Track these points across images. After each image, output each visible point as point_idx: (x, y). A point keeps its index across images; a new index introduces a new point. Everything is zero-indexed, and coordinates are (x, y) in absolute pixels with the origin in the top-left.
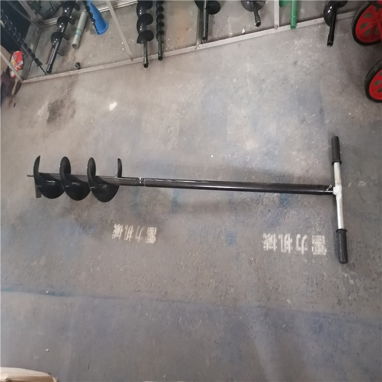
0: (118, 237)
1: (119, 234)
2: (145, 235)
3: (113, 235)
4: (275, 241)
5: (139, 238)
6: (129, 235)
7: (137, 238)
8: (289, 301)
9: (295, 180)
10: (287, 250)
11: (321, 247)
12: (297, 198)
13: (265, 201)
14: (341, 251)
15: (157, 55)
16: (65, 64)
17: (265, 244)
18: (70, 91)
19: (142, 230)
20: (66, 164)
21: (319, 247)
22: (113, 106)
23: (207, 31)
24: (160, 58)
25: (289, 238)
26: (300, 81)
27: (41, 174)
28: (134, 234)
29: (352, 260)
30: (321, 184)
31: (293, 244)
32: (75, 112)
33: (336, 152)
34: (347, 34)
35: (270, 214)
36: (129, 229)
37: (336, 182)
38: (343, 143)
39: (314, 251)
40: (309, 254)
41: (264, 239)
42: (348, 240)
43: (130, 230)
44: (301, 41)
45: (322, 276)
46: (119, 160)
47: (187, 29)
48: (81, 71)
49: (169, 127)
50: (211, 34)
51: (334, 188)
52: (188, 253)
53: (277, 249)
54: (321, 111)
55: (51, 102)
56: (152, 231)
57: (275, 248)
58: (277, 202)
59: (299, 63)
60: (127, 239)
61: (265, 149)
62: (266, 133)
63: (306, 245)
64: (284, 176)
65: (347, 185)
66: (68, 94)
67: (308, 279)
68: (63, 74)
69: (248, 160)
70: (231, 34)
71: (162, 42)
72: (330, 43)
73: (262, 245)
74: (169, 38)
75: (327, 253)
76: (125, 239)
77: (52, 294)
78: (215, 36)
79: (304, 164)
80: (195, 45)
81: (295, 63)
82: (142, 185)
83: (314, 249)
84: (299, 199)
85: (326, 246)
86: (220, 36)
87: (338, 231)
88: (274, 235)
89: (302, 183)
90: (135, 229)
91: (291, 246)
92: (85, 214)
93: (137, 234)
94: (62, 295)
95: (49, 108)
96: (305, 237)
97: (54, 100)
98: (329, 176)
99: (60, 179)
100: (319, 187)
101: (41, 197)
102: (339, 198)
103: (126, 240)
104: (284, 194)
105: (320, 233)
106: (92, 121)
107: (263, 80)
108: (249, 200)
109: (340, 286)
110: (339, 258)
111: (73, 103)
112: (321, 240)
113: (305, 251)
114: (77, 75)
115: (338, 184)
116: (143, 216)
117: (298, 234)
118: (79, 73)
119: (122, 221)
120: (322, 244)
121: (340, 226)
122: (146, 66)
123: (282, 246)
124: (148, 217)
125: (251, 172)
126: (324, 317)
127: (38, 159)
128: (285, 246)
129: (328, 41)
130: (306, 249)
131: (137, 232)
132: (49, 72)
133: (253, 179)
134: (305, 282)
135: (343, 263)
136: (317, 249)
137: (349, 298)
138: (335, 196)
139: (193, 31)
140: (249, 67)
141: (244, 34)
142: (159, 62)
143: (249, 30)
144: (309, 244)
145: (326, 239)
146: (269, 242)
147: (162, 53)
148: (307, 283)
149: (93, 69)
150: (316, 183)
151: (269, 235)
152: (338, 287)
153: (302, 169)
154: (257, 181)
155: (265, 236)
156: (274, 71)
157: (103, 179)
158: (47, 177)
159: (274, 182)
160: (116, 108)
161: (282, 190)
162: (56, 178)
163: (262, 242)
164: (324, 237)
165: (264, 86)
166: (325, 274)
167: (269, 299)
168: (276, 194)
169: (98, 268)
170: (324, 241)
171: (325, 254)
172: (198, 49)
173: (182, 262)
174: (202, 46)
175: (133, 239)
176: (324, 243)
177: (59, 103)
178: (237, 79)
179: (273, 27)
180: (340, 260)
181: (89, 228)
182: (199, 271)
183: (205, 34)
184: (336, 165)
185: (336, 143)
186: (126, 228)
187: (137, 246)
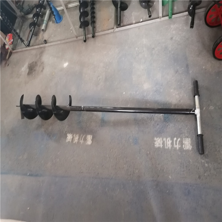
0: (70, 141)
1: (70, 139)
2: (85, 139)
3: (67, 140)
4: (162, 142)
6: (76, 140)
7: (80, 141)
8: (170, 177)
9: (172, 106)
10: (169, 147)
11: (188, 145)
12: (174, 117)
13: (156, 119)
14: (200, 147)
15: (91, 35)
16: (37, 41)
17: (155, 143)
18: (41, 56)
19: (83, 137)
20: (39, 99)
21: (187, 145)
22: (66, 65)
23: (120, 21)
24: (93, 37)
25: (170, 140)
26: (175, 49)
27: (24, 105)
28: (79, 139)
29: (206, 152)
30: (188, 108)
31: (172, 144)
32: (43, 68)
33: (196, 89)
34: (201, 21)
35: (158, 126)
36: (76, 136)
37: (196, 107)
38: (200, 84)
39: (184, 147)
40: (181, 149)
41: (155, 141)
42: (204, 141)
43: (77, 137)
44: (175, 26)
45: (189, 162)
46: (70, 96)
47: (109, 20)
48: (47, 45)
49: (99, 76)
50: (122, 22)
51: (195, 111)
52: (111, 150)
53: (162, 147)
54: (187, 66)
55: (30, 63)
56: (89, 137)
57: (161, 146)
58: (162, 119)
59: (174, 38)
60: (75, 142)
61: (155, 89)
62: (155, 79)
63: (180, 144)
64: (166, 104)
65: (203, 108)
66: (39, 58)
67: (181, 164)
68: (36, 47)
69: (145, 95)
70: (134, 22)
71: (94, 28)
72: (192, 27)
73: (154, 144)
74: (98, 25)
75: (192, 148)
76: (74, 142)
77: (31, 175)
78: (125, 23)
79: (177, 96)
80: (113, 29)
81: (172, 38)
82: (83, 110)
83: (184, 146)
84: (175, 117)
85: (191, 144)
86: (128, 23)
87: (198, 135)
88: (161, 139)
89: (176, 108)
90: (79, 136)
91: (171, 145)
92: (50, 128)
93: (80, 139)
94: (37, 176)
95: (28, 66)
96: (179, 139)
97: (31, 62)
98: (192, 103)
99: (35, 108)
100: (187, 110)
101: (24, 118)
102: (198, 116)
104: (166, 115)
105: (187, 137)
106: (54, 74)
107: (153, 48)
108: (146, 118)
109: (199, 168)
110: (199, 151)
111: (43, 63)
112: (188, 141)
113: (179, 148)
114: (44, 47)
115: (198, 108)
116: (84, 129)
117: (175, 137)
118: (46, 46)
119: (72, 132)
120: (189, 143)
121: (199, 133)
122: (85, 41)
123: (165, 145)
124: (87, 129)
125: (147, 102)
126: (191, 186)
127: (23, 96)
128: (168, 145)
129: (191, 25)
130: (180, 146)
131: (81, 138)
132: (29, 45)
133: (148, 106)
134: (179, 166)
135: (201, 154)
136: (186, 146)
137: (205, 174)
138: (196, 115)
139: (112, 20)
140: (145, 41)
141: (142, 22)
142: (93, 39)
143: (144, 19)
144: (181, 143)
145: (191, 140)
146: (158, 142)
147: (94, 33)
148: (181, 166)
149: (54, 43)
150: (185, 107)
151: (158, 138)
152: (198, 168)
153: (177, 100)
154: (150, 107)
155: (155, 139)
156: (159, 43)
157: (61, 108)
158: (28, 106)
159: (160, 107)
160: (68, 66)
161: (165, 112)
162: (33, 107)
163: (154, 142)
164: (190, 139)
165: (153, 52)
166: (191, 160)
167: (158, 176)
168: (161, 115)
169: (58, 160)
170: (190, 141)
171: (191, 149)
172: (115, 31)
173: (107, 155)
174: (117, 30)
175: (78, 142)
176: (190, 143)
177: (34, 63)
178: (138, 48)
179: (159, 18)
180: (199, 153)
181: (52, 136)
182: (117, 160)
183: (119, 22)
184: (196, 97)
185: (196, 84)
186: (74, 136)
187: (81, 146)
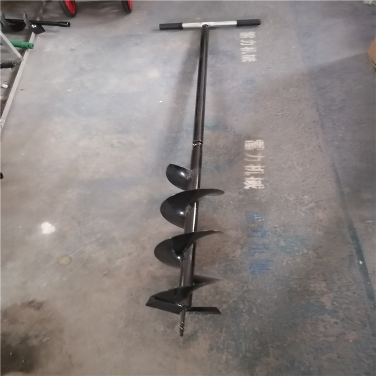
0: (262, 181)
1: (257, 180)
2: (255, 151)
3: (260, 188)
4: (247, 55)
5: (259, 157)
6: (257, 168)
10: (255, 49)
11: (249, 34)
19: (249, 156)
25: (244, 49)
28: (255, 164)
31: (249, 46)
36: (249, 170)
43: (250, 168)
53: (255, 54)
56: (249, 145)
60: (262, 170)
73: (252, 62)
76: (263, 173)
83: (251, 37)
87: (238, 25)
88: (243, 56)
90: (248, 163)
91: (251, 48)
93: (255, 160)
96: (243, 41)
103: (264, 171)
105: (238, 35)
116: (232, 158)
117: (240, 45)
119: (240, 181)
123: (252, 52)
124: (232, 152)
130: (252, 40)
131: (252, 160)
144: (247, 39)
164: (241, 33)
169: (306, 197)
170: (244, 33)
171: (254, 32)
175: (262, 163)
176: (246, 32)
186: (248, 173)
187: (269, 158)
